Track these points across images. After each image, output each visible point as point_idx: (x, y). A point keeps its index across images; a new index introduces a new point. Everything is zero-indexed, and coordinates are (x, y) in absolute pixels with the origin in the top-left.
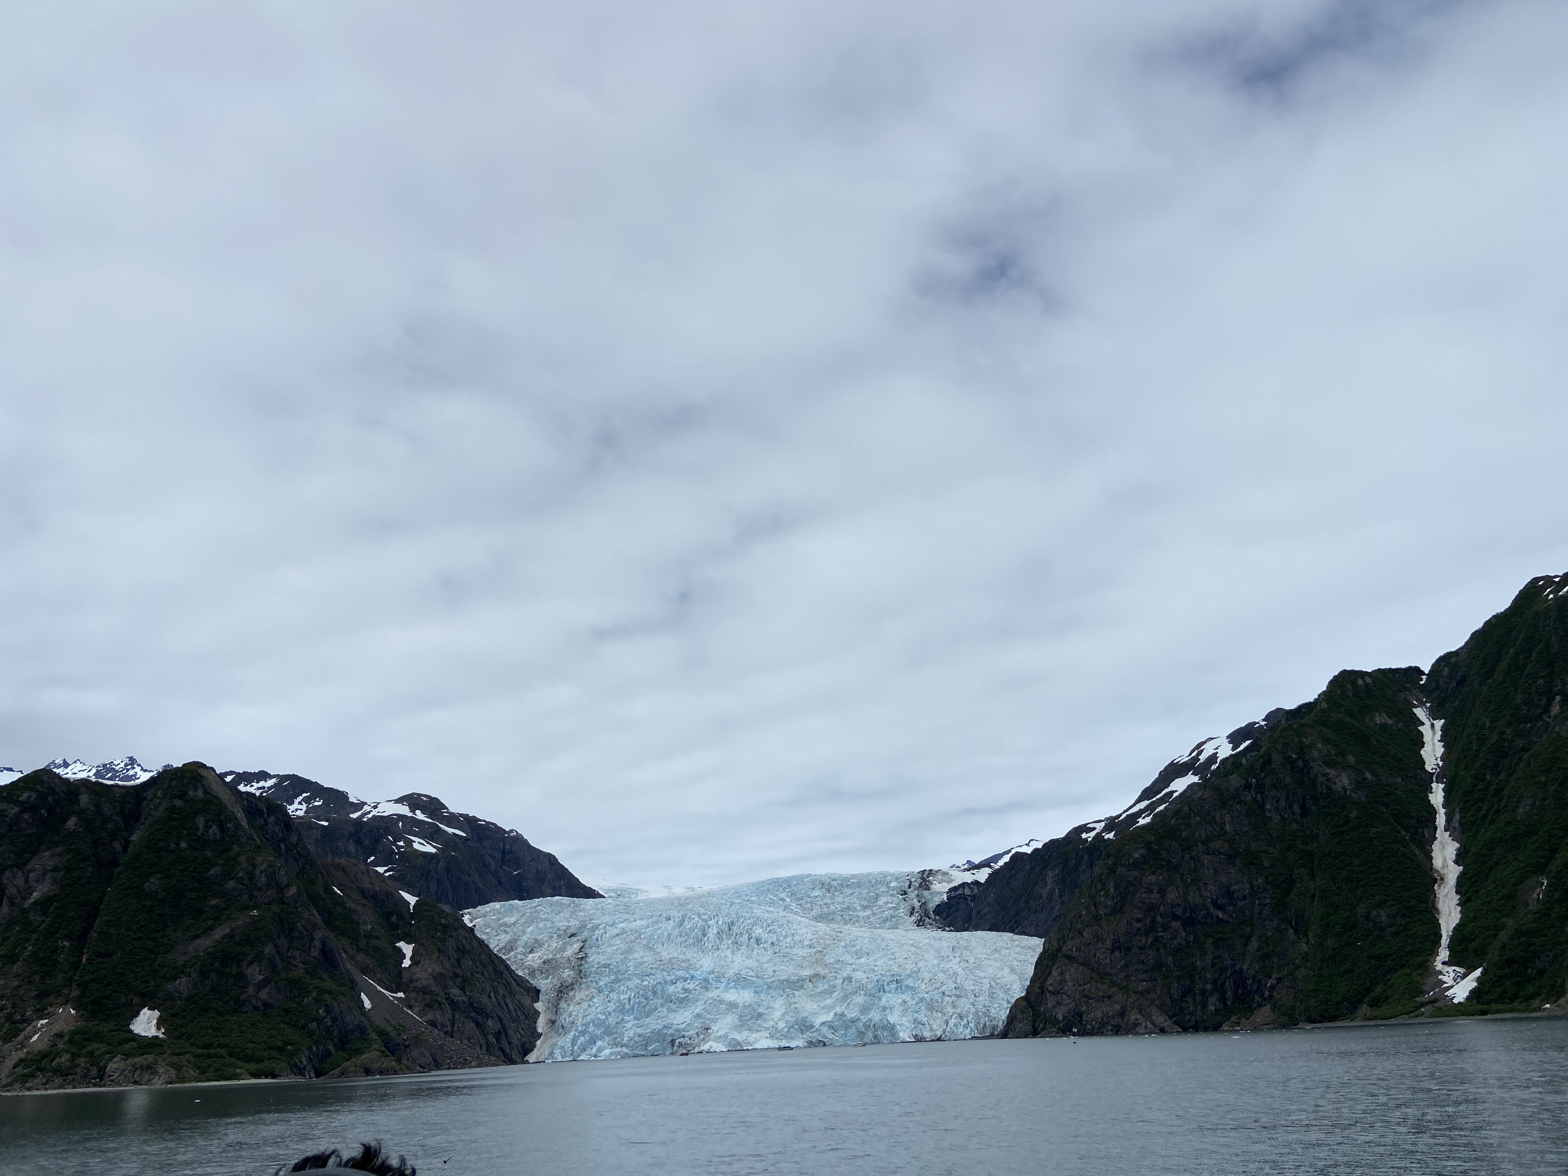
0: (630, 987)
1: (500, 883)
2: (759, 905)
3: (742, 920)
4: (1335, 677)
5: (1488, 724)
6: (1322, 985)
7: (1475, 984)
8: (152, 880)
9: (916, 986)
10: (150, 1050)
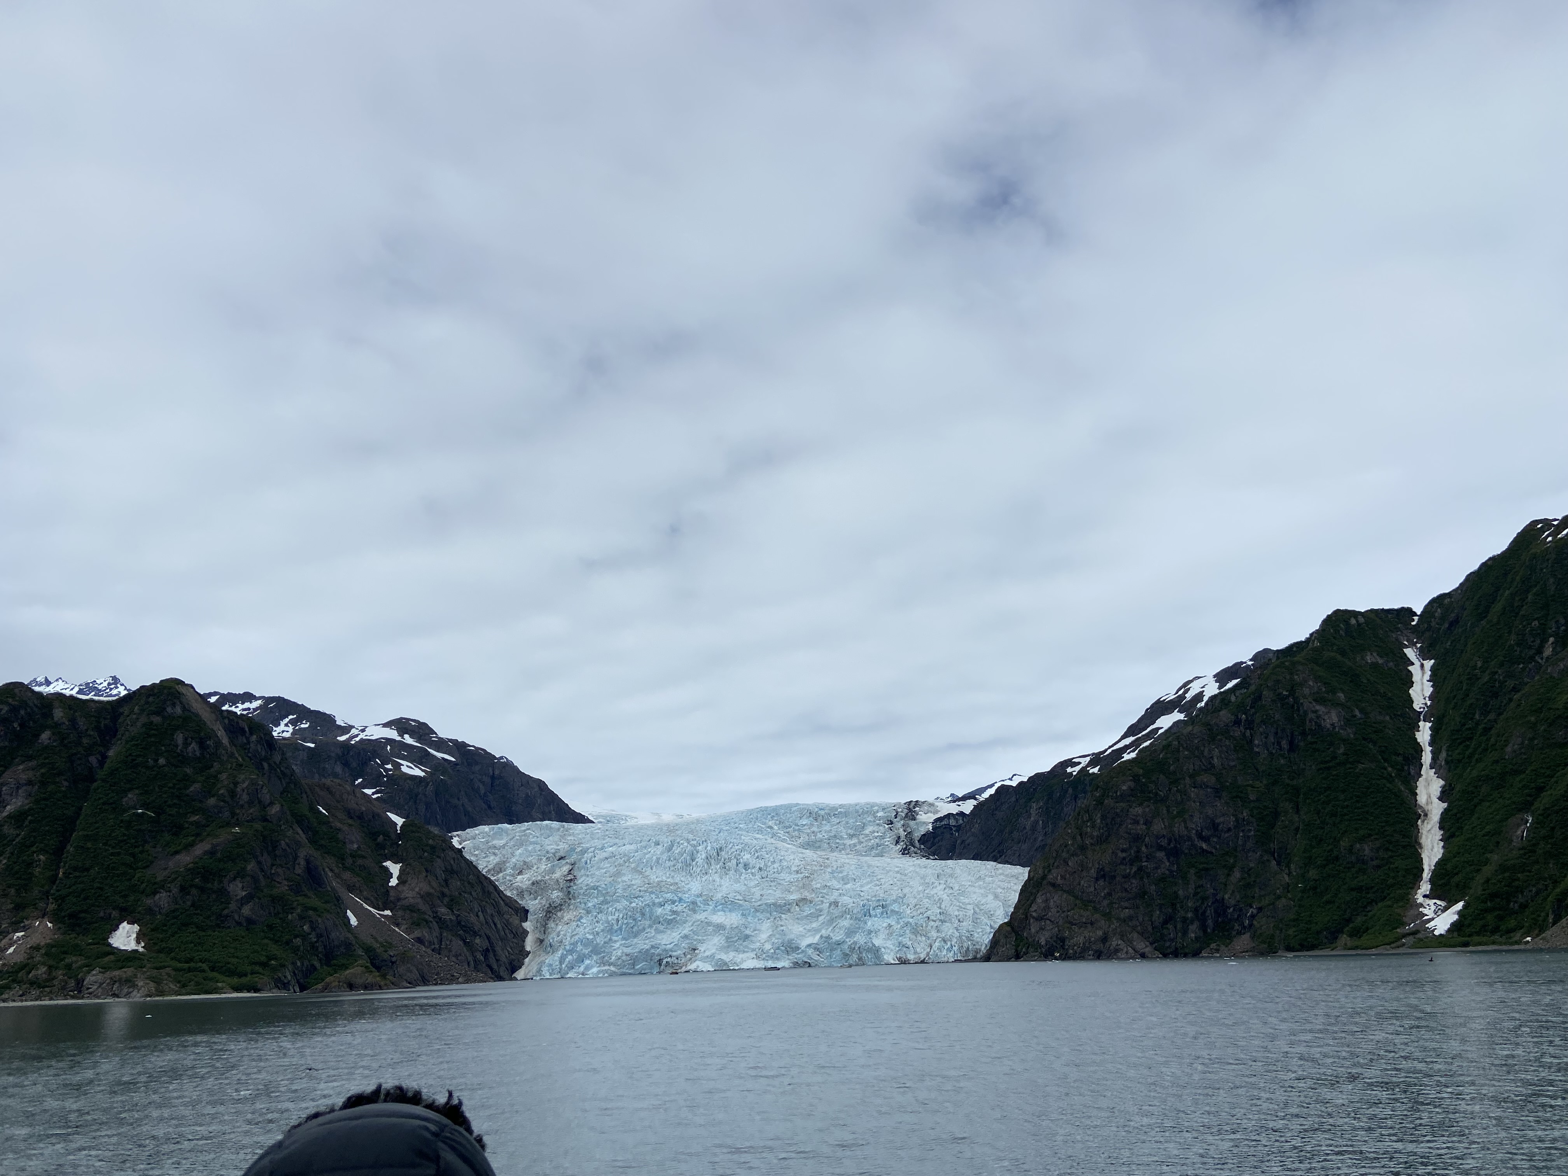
0: (618, 908)
1: (490, 807)
2: (748, 832)
3: (730, 846)
4: (1328, 616)
5: (1479, 664)
6: (1302, 915)
7: (1456, 917)
8: (130, 796)
9: (902, 911)
10: (129, 964)
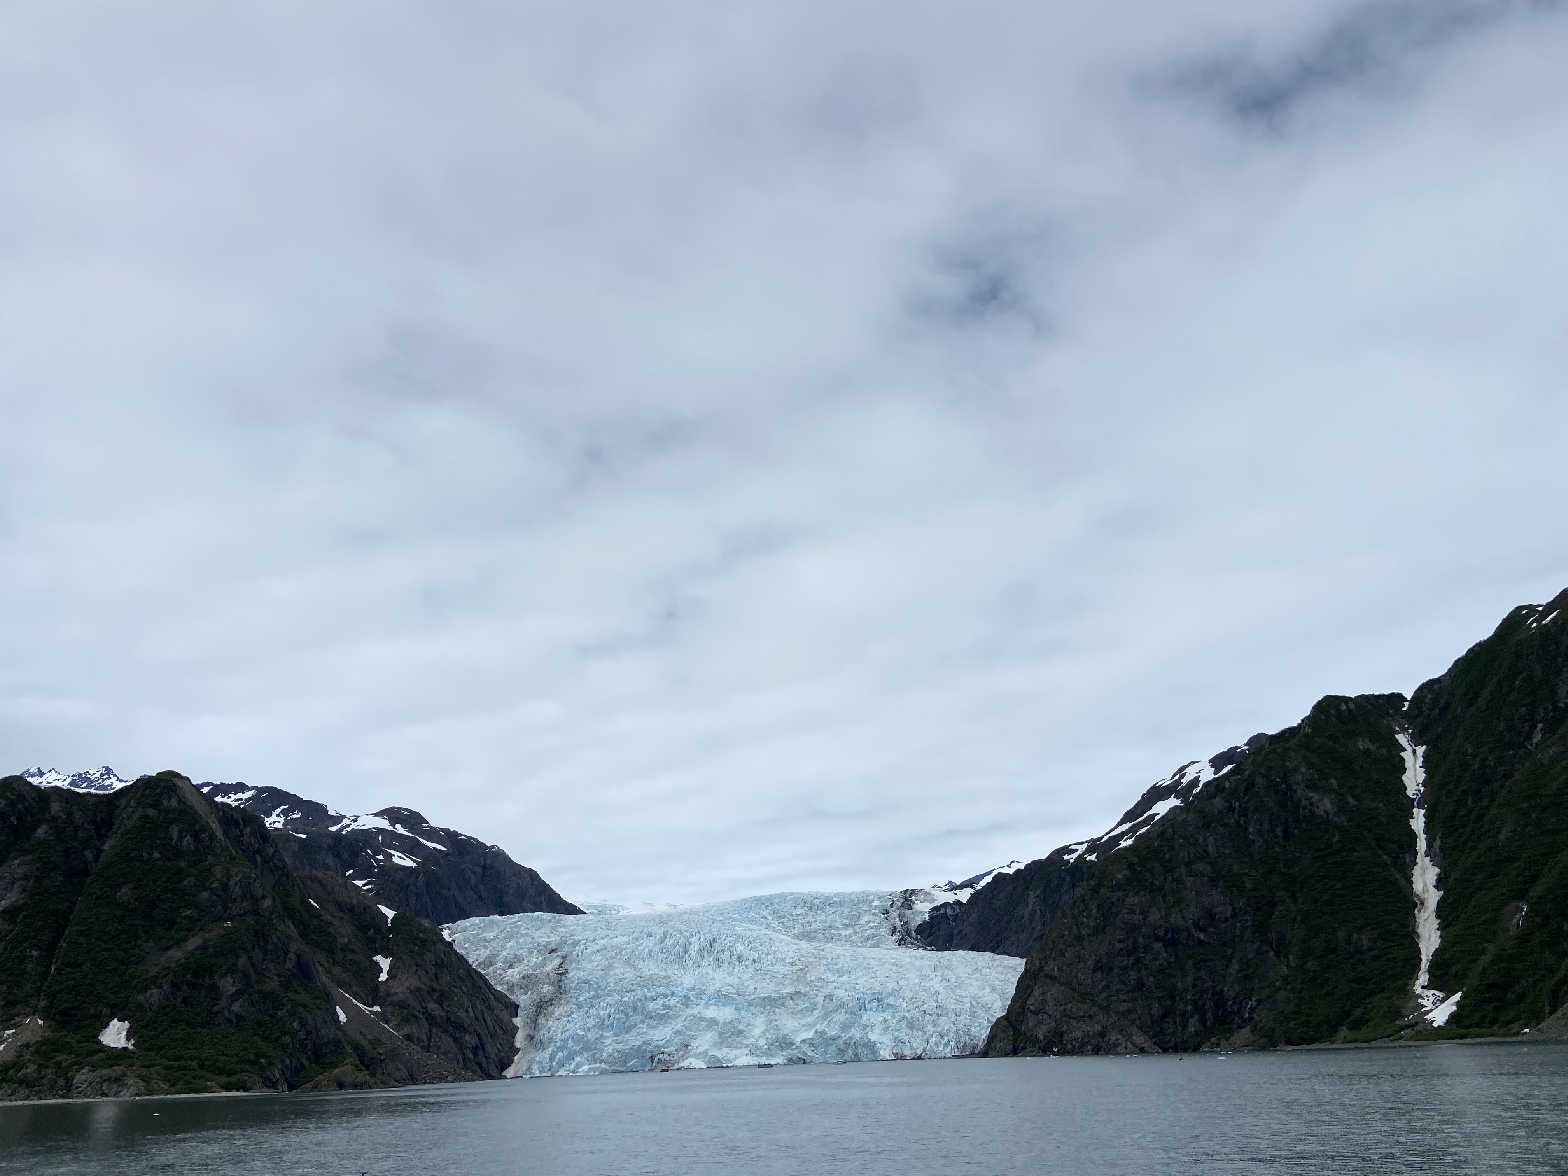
0: (610, 1003)
1: (481, 898)
2: (741, 922)
3: (724, 938)
4: (1319, 702)
5: (1470, 751)
6: (1302, 1007)
7: (1454, 1008)
8: (124, 890)
9: (897, 1004)
10: (119, 1062)
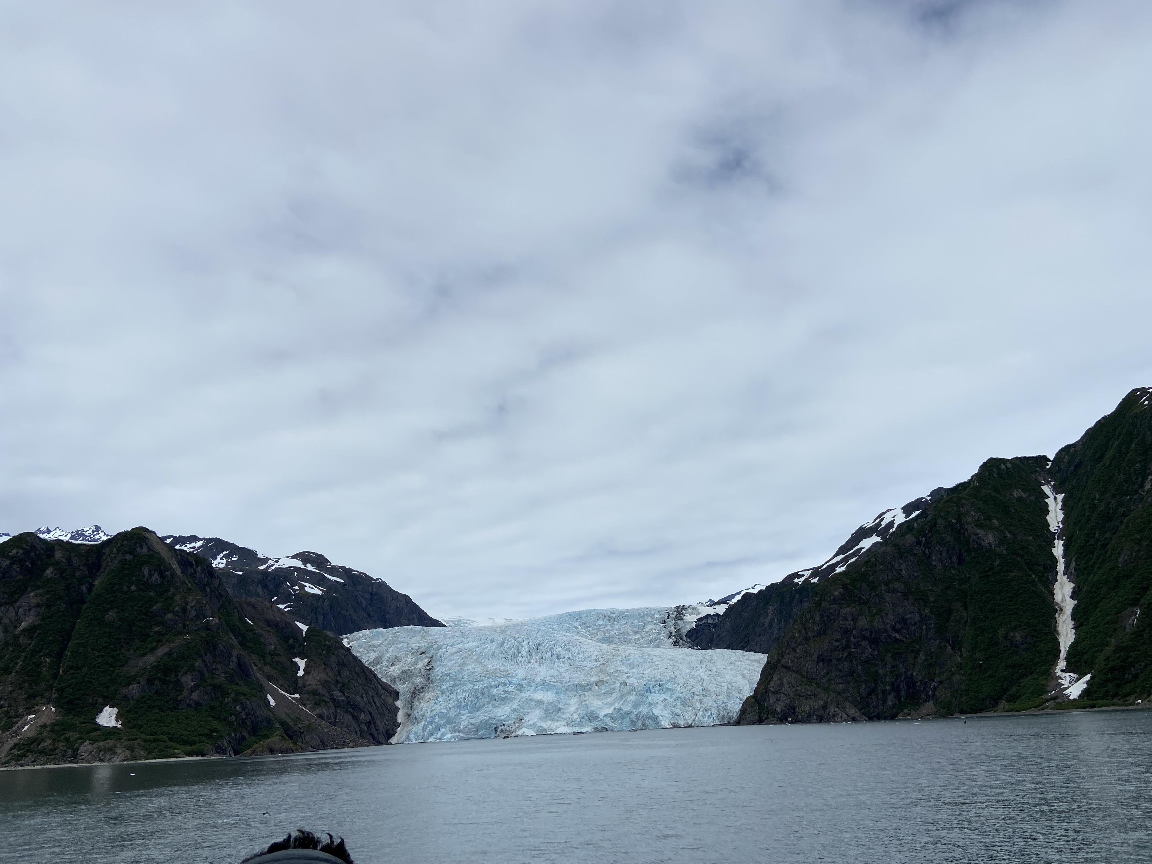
0: (465, 690)
1: (369, 616)
2: (559, 631)
3: (546, 642)
4: (984, 463)
5: (1097, 496)
6: (971, 686)
7: (1085, 686)
8: (110, 613)
9: (674, 688)
10: (111, 737)
